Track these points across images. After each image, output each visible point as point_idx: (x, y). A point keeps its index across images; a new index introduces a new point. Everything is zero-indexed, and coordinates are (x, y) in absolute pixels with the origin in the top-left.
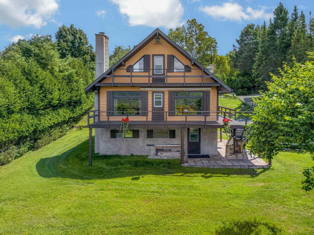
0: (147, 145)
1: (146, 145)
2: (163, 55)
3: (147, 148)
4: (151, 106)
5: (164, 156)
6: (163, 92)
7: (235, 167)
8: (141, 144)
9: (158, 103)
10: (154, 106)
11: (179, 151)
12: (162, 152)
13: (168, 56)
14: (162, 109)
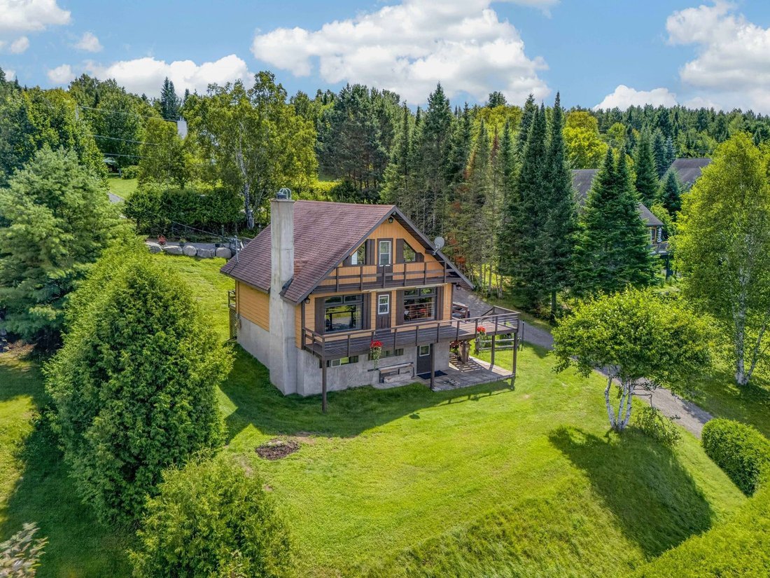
0: (369, 371)
1: (366, 370)
2: (391, 240)
3: (368, 374)
4: (375, 314)
5: (393, 382)
6: (390, 293)
7: (486, 382)
8: (360, 371)
9: (383, 308)
10: (379, 313)
11: (409, 372)
12: (389, 377)
13: (397, 240)
14: (389, 317)
